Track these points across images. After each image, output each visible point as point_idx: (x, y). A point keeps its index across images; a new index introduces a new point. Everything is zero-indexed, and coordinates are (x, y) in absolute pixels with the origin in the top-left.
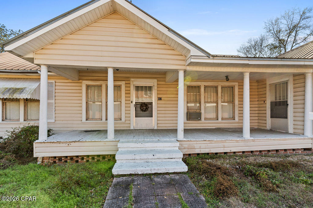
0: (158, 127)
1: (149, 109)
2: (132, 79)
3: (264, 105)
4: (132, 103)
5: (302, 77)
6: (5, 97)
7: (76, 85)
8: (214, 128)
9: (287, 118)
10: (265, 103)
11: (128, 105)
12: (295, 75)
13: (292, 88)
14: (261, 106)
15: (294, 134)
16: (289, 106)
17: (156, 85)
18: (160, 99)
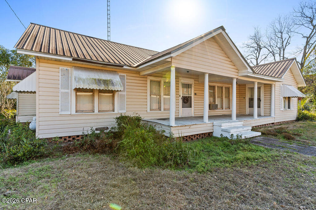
0: (194, 115)
1: (189, 101)
2: (180, 78)
3: (244, 100)
4: (180, 96)
5: (269, 86)
6: (101, 89)
7: (142, 80)
8: (221, 114)
9: (260, 107)
10: (245, 98)
11: (178, 98)
12: (265, 84)
13: (263, 91)
14: (241, 100)
15: (265, 116)
16: (261, 101)
17: (193, 83)
18: (195, 94)
